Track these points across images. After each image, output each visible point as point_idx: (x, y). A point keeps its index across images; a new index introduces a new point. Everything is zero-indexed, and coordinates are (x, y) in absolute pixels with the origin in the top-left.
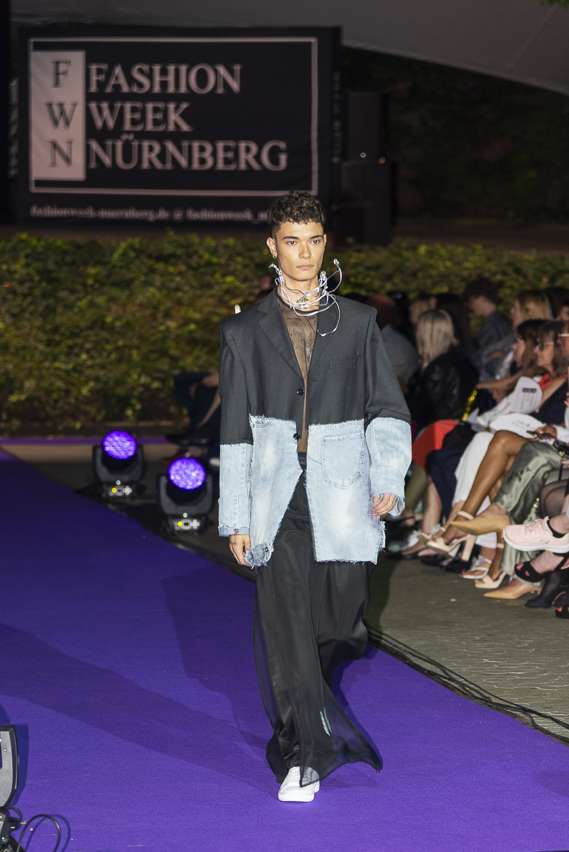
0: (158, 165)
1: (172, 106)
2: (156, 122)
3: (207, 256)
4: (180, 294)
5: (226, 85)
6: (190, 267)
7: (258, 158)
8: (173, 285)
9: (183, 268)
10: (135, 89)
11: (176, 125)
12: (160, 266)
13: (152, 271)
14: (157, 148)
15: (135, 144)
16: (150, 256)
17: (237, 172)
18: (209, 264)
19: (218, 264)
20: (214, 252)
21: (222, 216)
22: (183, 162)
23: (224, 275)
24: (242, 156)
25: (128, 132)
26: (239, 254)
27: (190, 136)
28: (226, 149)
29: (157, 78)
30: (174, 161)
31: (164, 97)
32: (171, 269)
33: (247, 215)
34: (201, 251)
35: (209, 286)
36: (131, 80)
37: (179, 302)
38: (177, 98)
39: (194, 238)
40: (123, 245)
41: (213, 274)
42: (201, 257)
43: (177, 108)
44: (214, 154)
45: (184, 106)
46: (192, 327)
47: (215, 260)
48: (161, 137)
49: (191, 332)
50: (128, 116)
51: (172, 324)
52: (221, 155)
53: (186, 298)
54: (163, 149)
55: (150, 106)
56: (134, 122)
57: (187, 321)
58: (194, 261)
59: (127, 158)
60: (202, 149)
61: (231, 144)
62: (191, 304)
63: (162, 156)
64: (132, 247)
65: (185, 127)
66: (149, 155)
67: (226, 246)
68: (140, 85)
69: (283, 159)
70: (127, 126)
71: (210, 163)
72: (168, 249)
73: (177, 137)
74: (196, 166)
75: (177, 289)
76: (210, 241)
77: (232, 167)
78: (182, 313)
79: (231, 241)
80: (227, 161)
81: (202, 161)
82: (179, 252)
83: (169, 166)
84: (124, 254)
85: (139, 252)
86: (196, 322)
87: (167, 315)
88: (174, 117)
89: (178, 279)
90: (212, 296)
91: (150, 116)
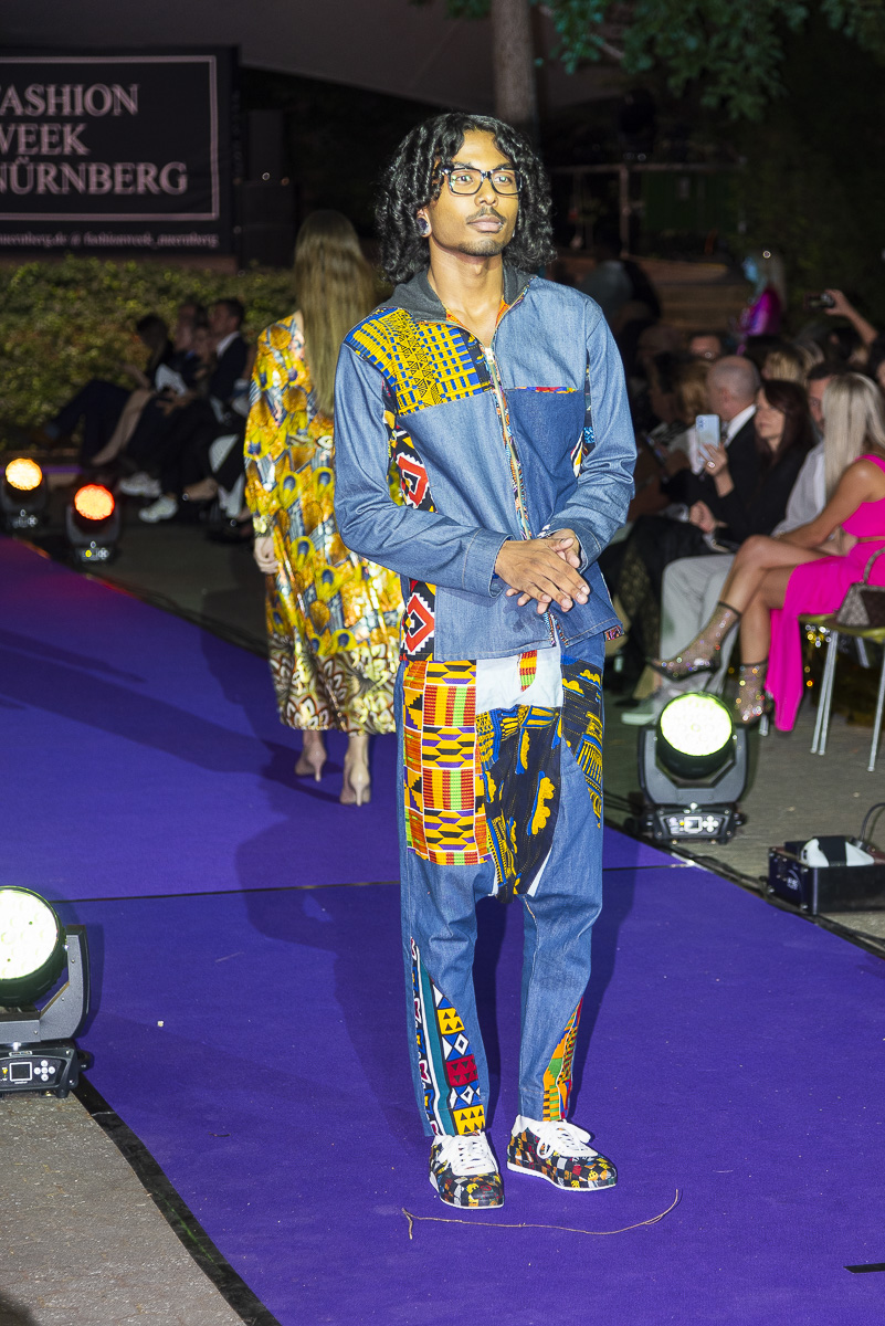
0: (54, 189)
1: (67, 129)
2: (51, 145)
3: (107, 281)
4: (79, 321)
5: (123, 106)
6: (90, 292)
7: (157, 180)
8: (73, 311)
9: (83, 293)
10: (29, 111)
11: (72, 148)
12: (60, 292)
13: (51, 296)
14: (53, 172)
15: (31, 168)
16: (48, 281)
17: (135, 196)
18: (110, 288)
19: (120, 290)
20: (115, 276)
21: (121, 240)
22: (80, 185)
23: (126, 299)
24: (141, 179)
25: (23, 156)
26: (140, 278)
27: (88, 159)
28: (125, 172)
29: (52, 101)
30: (71, 185)
31: (59, 119)
32: (71, 294)
33: (146, 240)
34: (102, 275)
35: (110, 311)
36: (25, 103)
37: (80, 329)
38: (73, 120)
39: (94, 263)
40: (21, 271)
41: (115, 298)
42: (102, 281)
43: (73, 130)
44: (112, 177)
45: (80, 128)
46: (94, 353)
47: (115, 284)
48: (57, 160)
49: (92, 359)
50: (22, 139)
51: (73, 351)
52: (119, 178)
53: (87, 324)
54: (60, 173)
55: (45, 129)
56: (28, 145)
57: (88, 348)
58: (95, 286)
59: (22, 182)
60: (100, 172)
61: (130, 166)
62: (93, 329)
63: (58, 179)
64: (30, 272)
65: (82, 150)
66: (45, 179)
67: (127, 271)
68: (35, 107)
69: (183, 182)
70: (22, 149)
71: (107, 186)
72: (67, 274)
73: (74, 160)
74: (93, 188)
75: (78, 314)
76: (110, 266)
77: (130, 190)
78: (84, 338)
79: (132, 265)
80: (125, 184)
81: (100, 185)
82: (80, 276)
83: (65, 189)
84: (22, 280)
85: (38, 278)
86: (99, 348)
87: (69, 342)
88: (70, 140)
89: (78, 305)
90: (113, 322)
91: (45, 139)
